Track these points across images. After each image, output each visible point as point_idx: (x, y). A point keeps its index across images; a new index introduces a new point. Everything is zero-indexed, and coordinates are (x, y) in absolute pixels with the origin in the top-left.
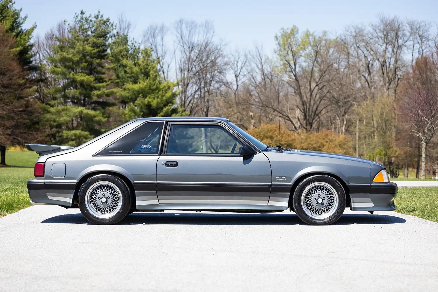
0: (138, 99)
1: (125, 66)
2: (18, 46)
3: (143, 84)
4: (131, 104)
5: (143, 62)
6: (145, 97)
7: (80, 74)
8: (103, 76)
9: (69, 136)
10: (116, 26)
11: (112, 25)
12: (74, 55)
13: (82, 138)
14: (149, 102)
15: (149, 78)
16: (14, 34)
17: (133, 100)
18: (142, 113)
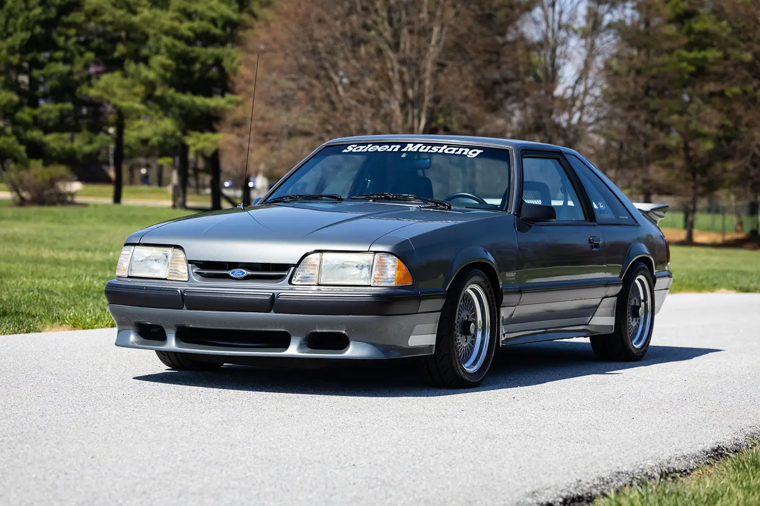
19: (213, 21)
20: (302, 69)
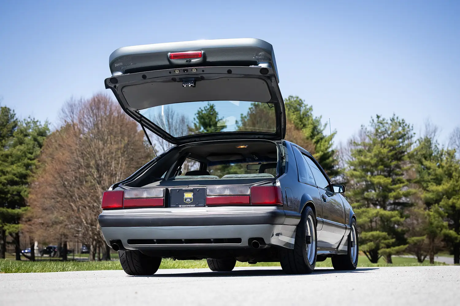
0: (443, 200)
1: (429, 168)
2: (318, 152)
3: (447, 186)
4: (436, 205)
5: (446, 163)
6: (449, 198)
7: (378, 177)
8: (401, 177)
9: (368, 237)
10: (412, 127)
11: (409, 126)
12: (372, 159)
13: (380, 239)
14: (453, 203)
15: (452, 179)
16: (314, 140)
17: (437, 201)
18: (447, 214)
19: (14, 174)
20: (59, 194)
